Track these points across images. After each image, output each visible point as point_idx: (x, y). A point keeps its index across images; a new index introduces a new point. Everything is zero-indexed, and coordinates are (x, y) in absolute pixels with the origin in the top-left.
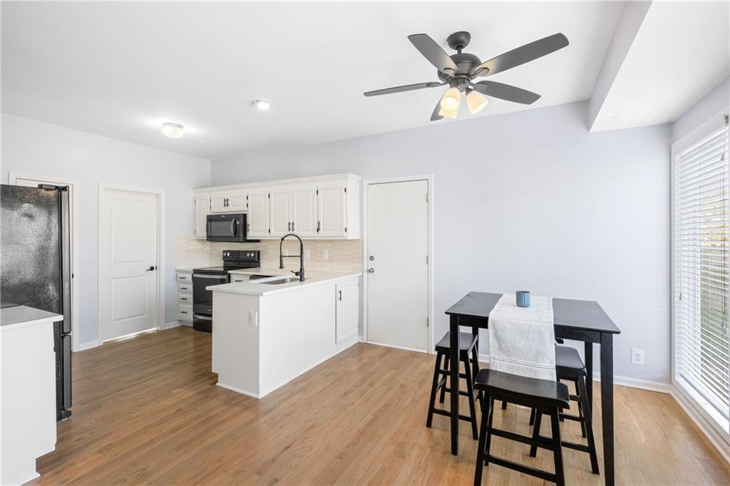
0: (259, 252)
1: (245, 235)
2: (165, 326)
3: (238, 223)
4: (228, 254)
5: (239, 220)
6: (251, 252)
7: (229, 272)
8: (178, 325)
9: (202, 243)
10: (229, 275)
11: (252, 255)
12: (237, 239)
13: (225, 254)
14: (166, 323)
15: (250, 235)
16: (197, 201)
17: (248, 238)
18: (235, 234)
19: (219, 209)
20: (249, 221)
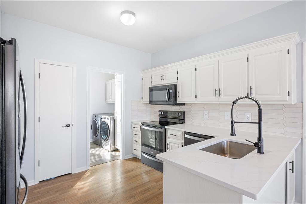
0: (184, 112)
1: (176, 100)
2: (125, 158)
3: (171, 91)
4: (163, 113)
5: (172, 89)
6: (178, 112)
7: (166, 127)
8: (133, 157)
9: (146, 105)
10: (166, 129)
11: (180, 114)
12: (170, 103)
13: (160, 113)
14: (125, 155)
15: (179, 101)
16: (144, 79)
17: (178, 102)
18: (169, 99)
19: (157, 82)
20: (179, 89)
